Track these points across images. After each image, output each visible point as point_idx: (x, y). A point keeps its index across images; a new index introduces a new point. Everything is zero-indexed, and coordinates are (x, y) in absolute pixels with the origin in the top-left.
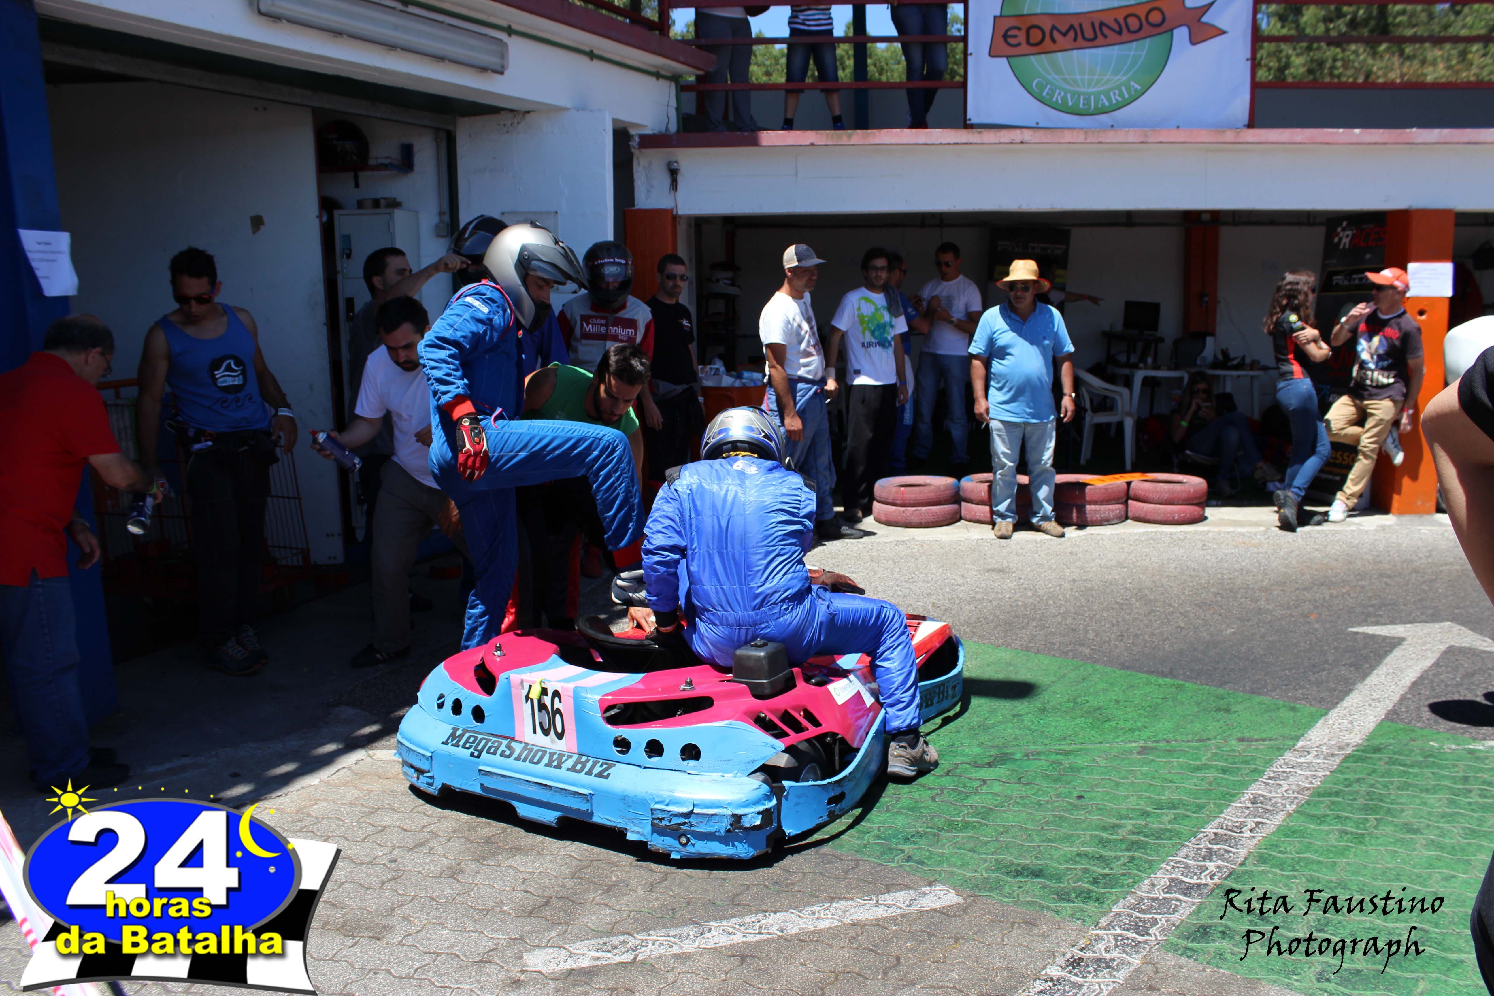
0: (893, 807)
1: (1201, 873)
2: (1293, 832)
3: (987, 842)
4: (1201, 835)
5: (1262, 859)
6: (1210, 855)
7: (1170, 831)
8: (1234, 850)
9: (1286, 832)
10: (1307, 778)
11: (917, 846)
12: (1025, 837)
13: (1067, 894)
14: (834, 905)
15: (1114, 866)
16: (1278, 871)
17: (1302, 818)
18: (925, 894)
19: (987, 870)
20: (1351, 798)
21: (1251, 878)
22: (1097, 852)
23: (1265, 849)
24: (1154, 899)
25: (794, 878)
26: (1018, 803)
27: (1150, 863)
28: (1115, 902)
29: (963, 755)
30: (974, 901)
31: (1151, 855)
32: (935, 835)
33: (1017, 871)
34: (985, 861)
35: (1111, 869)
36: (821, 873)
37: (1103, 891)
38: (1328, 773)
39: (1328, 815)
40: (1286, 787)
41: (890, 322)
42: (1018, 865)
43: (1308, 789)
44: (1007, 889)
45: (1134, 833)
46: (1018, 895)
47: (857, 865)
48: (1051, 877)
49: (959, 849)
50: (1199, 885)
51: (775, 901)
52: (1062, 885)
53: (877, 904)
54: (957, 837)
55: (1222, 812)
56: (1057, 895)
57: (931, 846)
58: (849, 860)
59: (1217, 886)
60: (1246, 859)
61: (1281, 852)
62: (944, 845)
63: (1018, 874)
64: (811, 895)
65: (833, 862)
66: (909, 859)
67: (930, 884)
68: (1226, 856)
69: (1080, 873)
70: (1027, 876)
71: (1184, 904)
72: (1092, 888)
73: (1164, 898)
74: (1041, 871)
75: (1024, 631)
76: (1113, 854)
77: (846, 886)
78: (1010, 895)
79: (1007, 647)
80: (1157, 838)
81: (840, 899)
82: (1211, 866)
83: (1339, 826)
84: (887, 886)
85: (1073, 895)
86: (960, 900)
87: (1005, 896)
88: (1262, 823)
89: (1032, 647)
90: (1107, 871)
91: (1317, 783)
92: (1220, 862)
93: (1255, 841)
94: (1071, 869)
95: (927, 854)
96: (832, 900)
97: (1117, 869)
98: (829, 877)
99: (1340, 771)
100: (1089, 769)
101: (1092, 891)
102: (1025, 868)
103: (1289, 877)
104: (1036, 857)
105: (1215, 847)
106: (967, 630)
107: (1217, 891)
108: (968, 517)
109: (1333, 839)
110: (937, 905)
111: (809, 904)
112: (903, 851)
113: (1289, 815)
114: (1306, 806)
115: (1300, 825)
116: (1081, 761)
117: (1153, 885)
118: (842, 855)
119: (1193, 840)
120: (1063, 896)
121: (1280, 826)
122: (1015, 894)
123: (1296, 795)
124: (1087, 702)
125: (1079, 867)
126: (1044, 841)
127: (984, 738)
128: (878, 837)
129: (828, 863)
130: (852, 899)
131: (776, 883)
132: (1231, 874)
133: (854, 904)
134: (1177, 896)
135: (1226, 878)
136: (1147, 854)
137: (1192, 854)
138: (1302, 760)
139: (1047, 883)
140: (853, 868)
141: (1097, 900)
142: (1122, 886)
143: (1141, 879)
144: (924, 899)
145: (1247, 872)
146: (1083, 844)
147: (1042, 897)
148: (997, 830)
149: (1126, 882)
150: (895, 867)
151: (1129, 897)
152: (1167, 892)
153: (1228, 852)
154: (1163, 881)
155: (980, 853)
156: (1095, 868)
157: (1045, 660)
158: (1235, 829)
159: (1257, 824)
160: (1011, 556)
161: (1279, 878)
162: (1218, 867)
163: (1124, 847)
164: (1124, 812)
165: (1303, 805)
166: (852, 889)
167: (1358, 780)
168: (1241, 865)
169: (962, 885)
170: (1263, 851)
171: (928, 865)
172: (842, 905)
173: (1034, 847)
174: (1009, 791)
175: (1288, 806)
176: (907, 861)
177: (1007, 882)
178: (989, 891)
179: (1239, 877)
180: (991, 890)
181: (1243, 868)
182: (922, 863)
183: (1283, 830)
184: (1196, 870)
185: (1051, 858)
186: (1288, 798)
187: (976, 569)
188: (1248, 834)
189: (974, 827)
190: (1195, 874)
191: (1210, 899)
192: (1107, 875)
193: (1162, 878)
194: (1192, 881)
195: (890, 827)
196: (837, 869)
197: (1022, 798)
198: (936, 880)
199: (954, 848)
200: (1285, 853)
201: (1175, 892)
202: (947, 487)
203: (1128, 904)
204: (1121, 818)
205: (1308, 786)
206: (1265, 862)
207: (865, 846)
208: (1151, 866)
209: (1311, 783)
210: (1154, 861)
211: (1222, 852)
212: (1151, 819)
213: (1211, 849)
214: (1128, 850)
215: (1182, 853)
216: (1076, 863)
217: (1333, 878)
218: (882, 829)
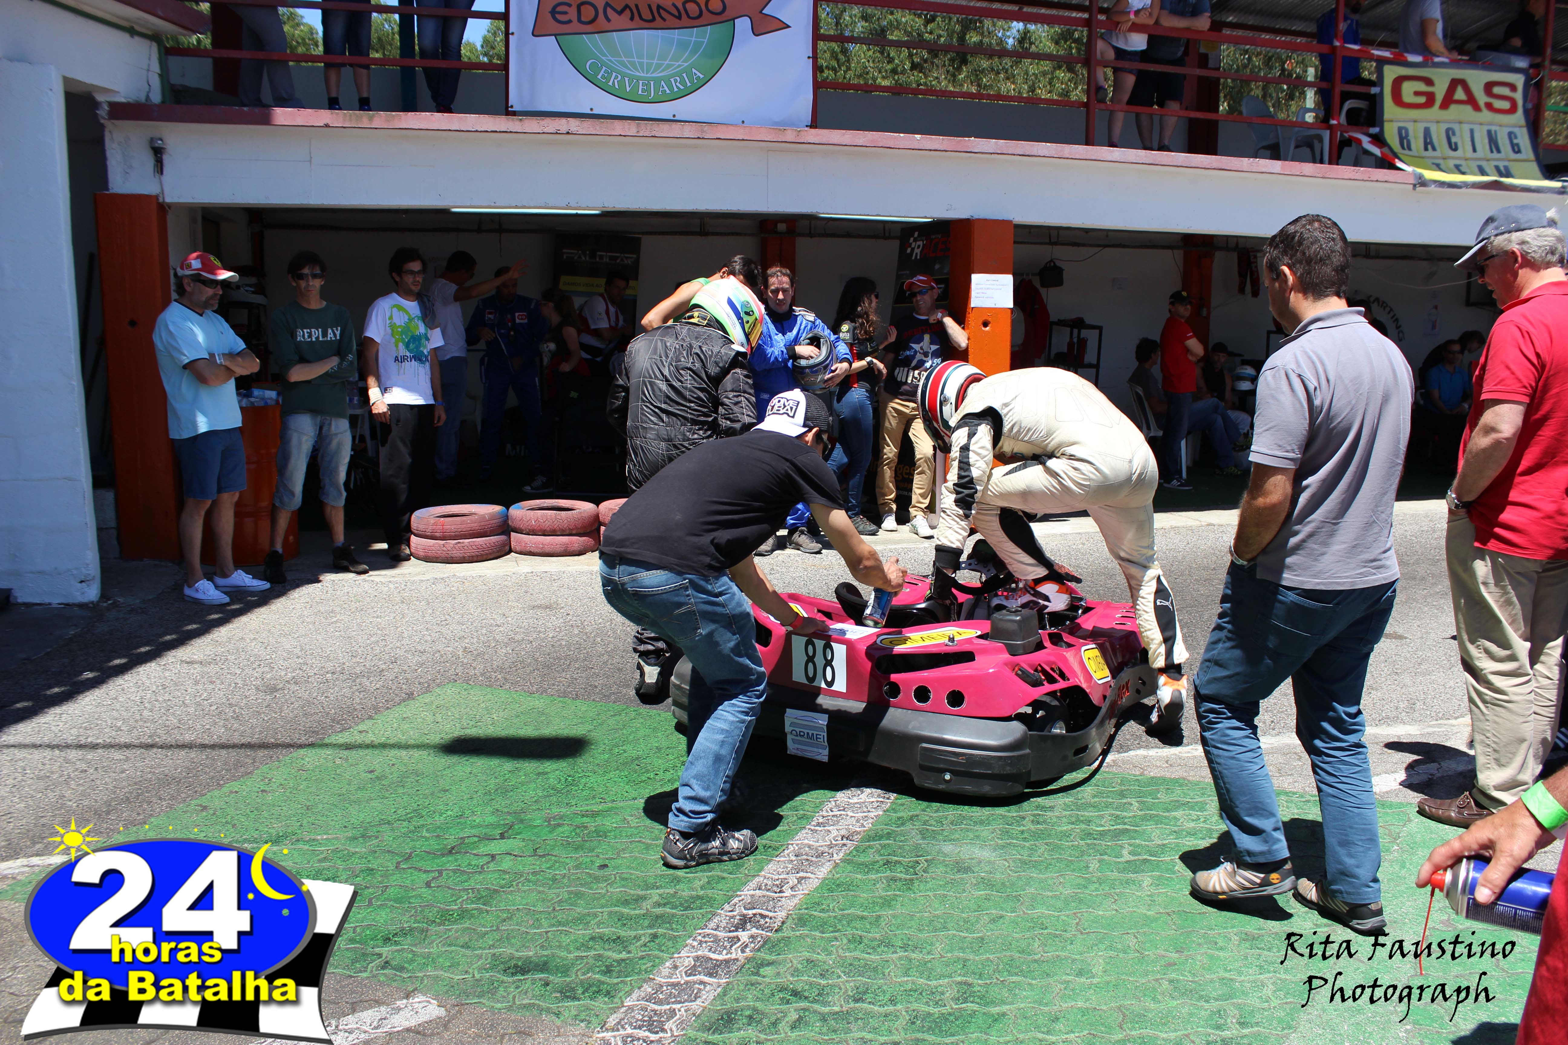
0: (378, 900)
1: (731, 946)
2: (838, 885)
3: (486, 933)
4: (736, 900)
5: (802, 921)
6: (743, 923)
7: (701, 898)
8: (771, 914)
9: (830, 886)
10: (858, 821)
11: (399, 947)
12: (531, 922)
13: (573, 989)
15: (632, 948)
16: (817, 934)
17: (849, 868)
18: (399, 1009)
19: (480, 969)
20: (903, 838)
21: (787, 946)
22: (614, 933)
23: (806, 909)
24: (674, 985)
26: (529, 881)
27: (675, 940)
28: (629, 994)
29: (472, 827)
30: (459, 1011)
31: (677, 930)
32: (423, 930)
33: (516, 967)
34: (480, 957)
35: (629, 952)
37: (616, 981)
38: (881, 813)
39: (878, 861)
40: (834, 833)
41: (426, 334)
42: (519, 959)
43: (858, 833)
44: (501, 992)
45: (659, 905)
46: (514, 998)
48: (557, 970)
49: (449, 945)
50: (727, 962)
52: (568, 979)
53: (337, 1030)
54: (450, 930)
55: (761, 869)
56: (561, 992)
57: (415, 945)
59: (748, 960)
60: (783, 923)
61: (822, 911)
62: (432, 942)
63: (517, 970)
66: (386, 964)
67: (408, 996)
68: (762, 922)
69: (592, 962)
70: (529, 972)
71: (708, 988)
72: (603, 978)
73: (686, 983)
74: (545, 963)
75: (564, 674)
76: (633, 933)
78: (504, 999)
79: (542, 694)
80: (686, 909)
82: (744, 936)
83: (888, 873)
84: (354, 1002)
85: (580, 991)
86: (442, 1012)
87: (498, 1001)
88: (805, 878)
89: (570, 692)
90: (624, 955)
91: (868, 825)
92: (754, 930)
93: (796, 901)
94: (582, 958)
95: (410, 956)
97: (636, 952)
99: (893, 809)
100: (617, 831)
101: (603, 983)
102: (527, 962)
103: (829, 940)
104: (542, 947)
105: (751, 912)
106: (499, 676)
107: (747, 966)
108: (518, 549)
109: (881, 890)
110: (413, 1023)
112: (380, 955)
113: (836, 866)
114: (855, 853)
115: (847, 876)
116: (609, 823)
117: (676, 967)
119: (727, 907)
120: (568, 993)
121: (825, 879)
122: (511, 996)
123: (845, 841)
124: (625, 751)
125: (592, 953)
126: (553, 925)
127: (500, 803)
128: (352, 940)
132: (765, 943)
134: (702, 977)
135: (759, 950)
136: (672, 929)
137: (723, 924)
138: (855, 800)
139: (551, 978)
141: (608, 993)
142: (639, 973)
143: (663, 961)
144: (397, 1016)
145: (783, 938)
146: (598, 924)
147: (543, 997)
148: (499, 917)
149: (644, 967)
150: (368, 978)
151: (645, 986)
152: (690, 975)
153: (765, 917)
154: (687, 960)
155: (474, 949)
156: (610, 954)
157: (582, 706)
158: (775, 889)
159: (800, 880)
160: (562, 590)
161: (818, 942)
162: (752, 937)
163: (646, 923)
164: (651, 880)
165: (851, 852)
167: (911, 818)
168: (777, 931)
169: (447, 992)
170: (803, 911)
171: (408, 971)
173: (540, 934)
174: (520, 867)
175: (835, 855)
176: (383, 968)
177: (502, 982)
178: (479, 996)
179: (773, 946)
180: (482, 995)
181: (780, 934)
182: (402, 969)
183: (827, 885)
184: (726, 943)
185: (560, 947)
186: (836, 845)
187: (520, 606)
188: (788, 893)
189: (472, 916)
190: (725, 948)
191: (739, 977)
192: (623, 960)
193: (686, 957)
194: (720, 957)
195: (369, 926)
197: (534, 873)
198: (416, 989)
199: (444, 945)
200: (828, 911)
201: (700, 973)
202: (493, 516)
203: (643, 995)
204: (647, 887)
205: (858, 829)
206: (804, 925)
208: (675, 943)
209: (863, 826)
210: (679, 936)
211: (758, 918)
212: (681, 886)
213: (744, 916)
214: (650, 926)
215: (712, 925)
216: (589, 948)
217: (877, 936)
218: (358, 929)
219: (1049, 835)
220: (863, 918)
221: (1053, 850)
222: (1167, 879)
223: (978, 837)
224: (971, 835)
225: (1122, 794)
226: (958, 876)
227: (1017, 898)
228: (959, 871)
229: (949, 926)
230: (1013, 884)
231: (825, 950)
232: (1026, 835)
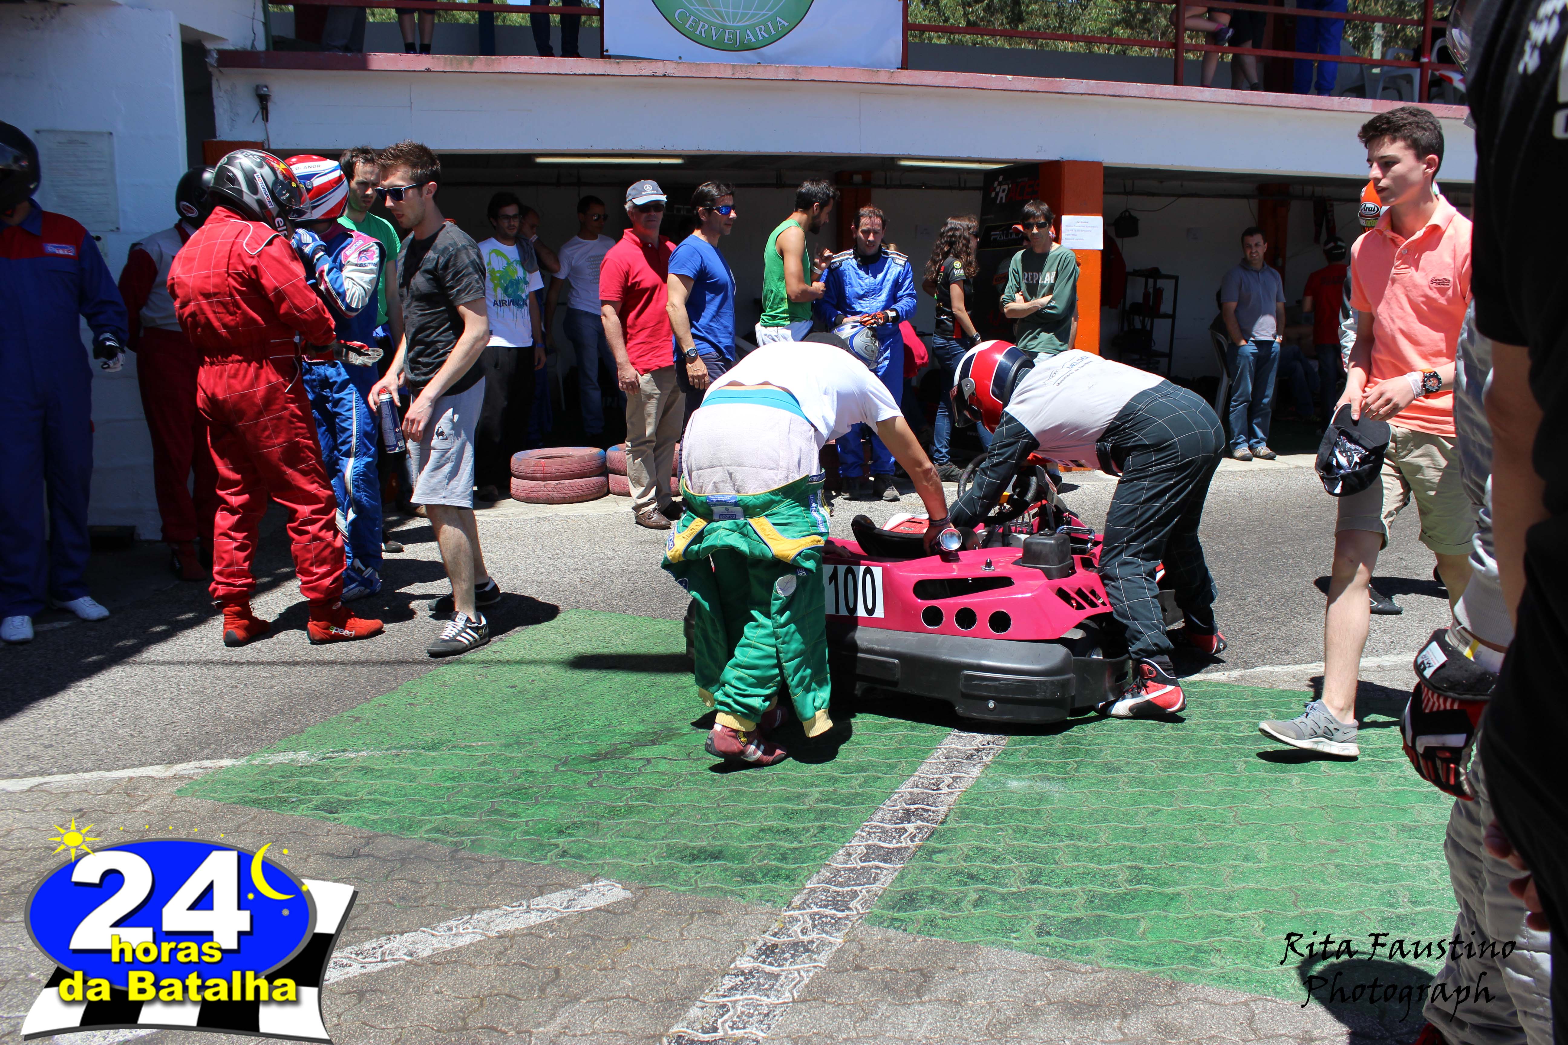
0: (544, 798)
1: (900, 836)
3: (656, 826)
4: (896, 796)
5: (964, 815)
6: (908, 815)
7: (858, 794)
8: (933, 809)
9: (986, 784)
11: (573, 839)
12: (698, 817)
13: (753, 874)
14: (476, 916)
15: (803, 838)
16: (982, 825)
17: (1001, 768)
18: (586, 892)
19: (657, 857)
20: (1048, 743)
21: (954, 836)
22: (782, 826)
23: (966, 804)
24: (851, 870)
25: (425, 891)
26: (688, 780)
27: (843, 831)
28: (808, 877)
29: (622, 735)
30: (644, 893)
31: (843, 823)
32: (594, 824)
33: (692, 855)
34: (655, 847)
35: (801, 842)
36: (458, 881)
37: (793, 866)
40: (980, 739)
41: (525, 278)
42: (694, 848)
44: (682, 876)
45: (822, 801)
46: (696, 881)
47: (503, 867)
48: (733, 858)
49: (623, 837)
50: (899, 849)
51: (402, 920)
52: (746, 866)
53: (528, 910)
54: (621, 824)
55: (915, 770)
56: (742, 877)
57: (590, 837)
58: (491, 863)
59: (919, 848)
60: (946, 816)
61: (983, 805)
62: (606, 834)
63: (694, 858)
64: (446, 908)
65: (473, 867)
66: (564, 853)
67: (591, 881)
68: (926, 815)
69: (765, 850)
70: (705, 859)
71: (885, 872)
72: (780, 865)
73: (863, 868)
74: (720, 852)
76: (801, 826)
77: (490, 893)
78: (687, 883)
80: (848, 804)
81: (483, 908)
82: (911, 827)
83: (1040, 773)
84: (539, 887)
85: (760, 875)
86: (628, 894)
87: (681, 885)
88: (959, 777)
90: (796, 844)
92: (919, 823)
93: (955, 797)
94: (755, 847)
95: (586, 846)
96: (472, 911)
97: (807, 841)
98: (468, 885)
101: (781, 868)
102: (702, 850)
103: (995, 831)
104: (714, 838)
105: (912, 807)
106: (621, 603)
107: (919, 853)
108: (617, 490)
110: (602, 903)
111: (445, 918)
112: (557, 846)
113: (987, 766)
114: (1003, 755)
117: (849, 855)
118: (483, 857)
119: (888, 802)
120: (748, 877)
121: (978, 778)
122: (693, 881)
123: (991, 745)
125: (764, 843)
126: (721, 819)
127: (646, 714)
128: (527, 833)
129: (466, 868)
130: (497, 907)
131: (403, 898)
132: (932, 833)
133: (501, 913)
134: (877, 863)
135: (928, 839)
136: (838, 822)
137: (888, 817)
139: (729, 864)
140: (497, 871)
141: (788, 877)
142: (814, 859)
143: (835, 850)
144: (585, 898)
145: (949, 829)
146: (765, 817)
147: (724, 881)
148: (666, 812)
149: (818, 855)
150: (548, 865)
151: (823, 871)
152: (865, 861)
153: (928, 811)
154: (859, 849)
155: (648, 840)
156: (782, 843)
158: (932, 787)
159: (955, 779)
161: (984, 832)
162: (918, 828)
163: (812, 816)
164: (809, 780)
165: (999, 755)
166: (497, 895)
168: (942, 823)
169: (629, 877)
170: (963, 806)
171: (587, 859)
172: (485, 915)
173: (710, 826)
174: (677, 769)
175: (984, 758)
176: (562, 856)
177: (682, 868)
178: (661, 881)
179: (941, 836)
180: (664, 879)
181: (945, 826)
182: (581, 857)
183: (982, 783)
184: (894, 834)
185: (731, 837)
186: (983, 749)
187: (628, 541)
188: (946, 790)
189: (640, 812)
190: (894, 838)
191: (913, 862)
192: (796, 849)
193: (858, 846)
194: (891, 846)
196: (478, 874)
197: (692, 774)
198: (598, 875)
199: (617, 837)
200: (988, 805)
201: (874, 860)
202: (592, 458)
203: (822, 878)
204: (806, 786)
206: (967, 818)
207: (511, 845)
208: (844, 834)
210: (847, 828)
211: (921, 812)
212: (839, 785)
213: (908, 810)
214: (817, 819)
215: (877, 817)
216: (760, 839)
217: (1041, 826)
218: (530, 823)
219: (1191, 740)
220: (1024, 811)
221: (1197, 753)
222: (1315, 778)
223: (1121, 741)
224: (1114, 740)
225: (1255, 705)
226: (1109, 776)
227: (1171, 794)
228: (1109, 771)
229: (1110, 818)
230: (1164, 783)
231: (993, 839)
232: (1168, 740)
